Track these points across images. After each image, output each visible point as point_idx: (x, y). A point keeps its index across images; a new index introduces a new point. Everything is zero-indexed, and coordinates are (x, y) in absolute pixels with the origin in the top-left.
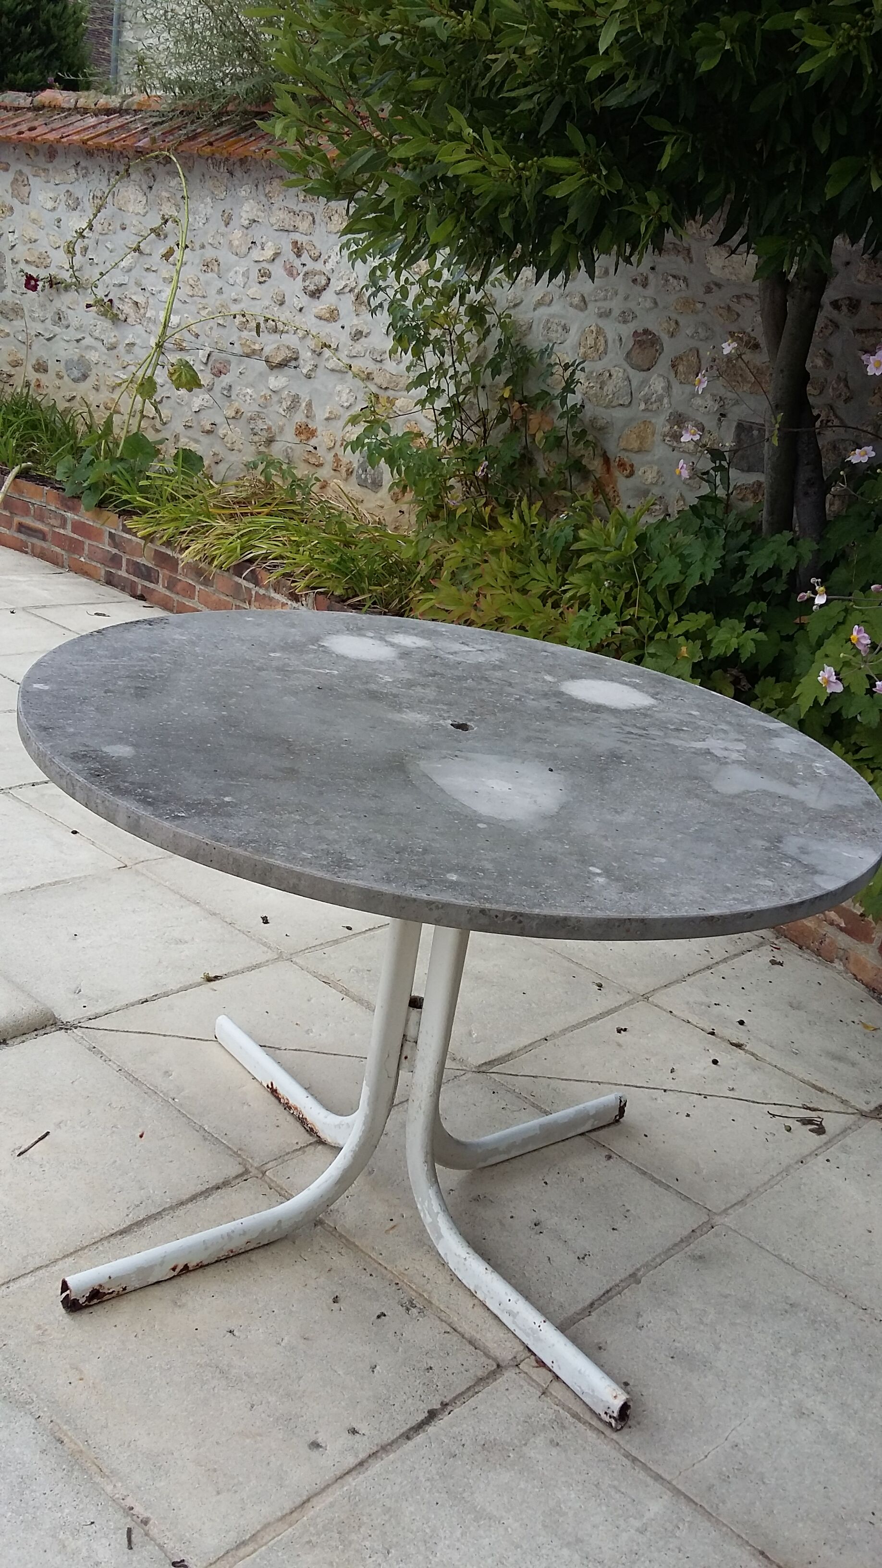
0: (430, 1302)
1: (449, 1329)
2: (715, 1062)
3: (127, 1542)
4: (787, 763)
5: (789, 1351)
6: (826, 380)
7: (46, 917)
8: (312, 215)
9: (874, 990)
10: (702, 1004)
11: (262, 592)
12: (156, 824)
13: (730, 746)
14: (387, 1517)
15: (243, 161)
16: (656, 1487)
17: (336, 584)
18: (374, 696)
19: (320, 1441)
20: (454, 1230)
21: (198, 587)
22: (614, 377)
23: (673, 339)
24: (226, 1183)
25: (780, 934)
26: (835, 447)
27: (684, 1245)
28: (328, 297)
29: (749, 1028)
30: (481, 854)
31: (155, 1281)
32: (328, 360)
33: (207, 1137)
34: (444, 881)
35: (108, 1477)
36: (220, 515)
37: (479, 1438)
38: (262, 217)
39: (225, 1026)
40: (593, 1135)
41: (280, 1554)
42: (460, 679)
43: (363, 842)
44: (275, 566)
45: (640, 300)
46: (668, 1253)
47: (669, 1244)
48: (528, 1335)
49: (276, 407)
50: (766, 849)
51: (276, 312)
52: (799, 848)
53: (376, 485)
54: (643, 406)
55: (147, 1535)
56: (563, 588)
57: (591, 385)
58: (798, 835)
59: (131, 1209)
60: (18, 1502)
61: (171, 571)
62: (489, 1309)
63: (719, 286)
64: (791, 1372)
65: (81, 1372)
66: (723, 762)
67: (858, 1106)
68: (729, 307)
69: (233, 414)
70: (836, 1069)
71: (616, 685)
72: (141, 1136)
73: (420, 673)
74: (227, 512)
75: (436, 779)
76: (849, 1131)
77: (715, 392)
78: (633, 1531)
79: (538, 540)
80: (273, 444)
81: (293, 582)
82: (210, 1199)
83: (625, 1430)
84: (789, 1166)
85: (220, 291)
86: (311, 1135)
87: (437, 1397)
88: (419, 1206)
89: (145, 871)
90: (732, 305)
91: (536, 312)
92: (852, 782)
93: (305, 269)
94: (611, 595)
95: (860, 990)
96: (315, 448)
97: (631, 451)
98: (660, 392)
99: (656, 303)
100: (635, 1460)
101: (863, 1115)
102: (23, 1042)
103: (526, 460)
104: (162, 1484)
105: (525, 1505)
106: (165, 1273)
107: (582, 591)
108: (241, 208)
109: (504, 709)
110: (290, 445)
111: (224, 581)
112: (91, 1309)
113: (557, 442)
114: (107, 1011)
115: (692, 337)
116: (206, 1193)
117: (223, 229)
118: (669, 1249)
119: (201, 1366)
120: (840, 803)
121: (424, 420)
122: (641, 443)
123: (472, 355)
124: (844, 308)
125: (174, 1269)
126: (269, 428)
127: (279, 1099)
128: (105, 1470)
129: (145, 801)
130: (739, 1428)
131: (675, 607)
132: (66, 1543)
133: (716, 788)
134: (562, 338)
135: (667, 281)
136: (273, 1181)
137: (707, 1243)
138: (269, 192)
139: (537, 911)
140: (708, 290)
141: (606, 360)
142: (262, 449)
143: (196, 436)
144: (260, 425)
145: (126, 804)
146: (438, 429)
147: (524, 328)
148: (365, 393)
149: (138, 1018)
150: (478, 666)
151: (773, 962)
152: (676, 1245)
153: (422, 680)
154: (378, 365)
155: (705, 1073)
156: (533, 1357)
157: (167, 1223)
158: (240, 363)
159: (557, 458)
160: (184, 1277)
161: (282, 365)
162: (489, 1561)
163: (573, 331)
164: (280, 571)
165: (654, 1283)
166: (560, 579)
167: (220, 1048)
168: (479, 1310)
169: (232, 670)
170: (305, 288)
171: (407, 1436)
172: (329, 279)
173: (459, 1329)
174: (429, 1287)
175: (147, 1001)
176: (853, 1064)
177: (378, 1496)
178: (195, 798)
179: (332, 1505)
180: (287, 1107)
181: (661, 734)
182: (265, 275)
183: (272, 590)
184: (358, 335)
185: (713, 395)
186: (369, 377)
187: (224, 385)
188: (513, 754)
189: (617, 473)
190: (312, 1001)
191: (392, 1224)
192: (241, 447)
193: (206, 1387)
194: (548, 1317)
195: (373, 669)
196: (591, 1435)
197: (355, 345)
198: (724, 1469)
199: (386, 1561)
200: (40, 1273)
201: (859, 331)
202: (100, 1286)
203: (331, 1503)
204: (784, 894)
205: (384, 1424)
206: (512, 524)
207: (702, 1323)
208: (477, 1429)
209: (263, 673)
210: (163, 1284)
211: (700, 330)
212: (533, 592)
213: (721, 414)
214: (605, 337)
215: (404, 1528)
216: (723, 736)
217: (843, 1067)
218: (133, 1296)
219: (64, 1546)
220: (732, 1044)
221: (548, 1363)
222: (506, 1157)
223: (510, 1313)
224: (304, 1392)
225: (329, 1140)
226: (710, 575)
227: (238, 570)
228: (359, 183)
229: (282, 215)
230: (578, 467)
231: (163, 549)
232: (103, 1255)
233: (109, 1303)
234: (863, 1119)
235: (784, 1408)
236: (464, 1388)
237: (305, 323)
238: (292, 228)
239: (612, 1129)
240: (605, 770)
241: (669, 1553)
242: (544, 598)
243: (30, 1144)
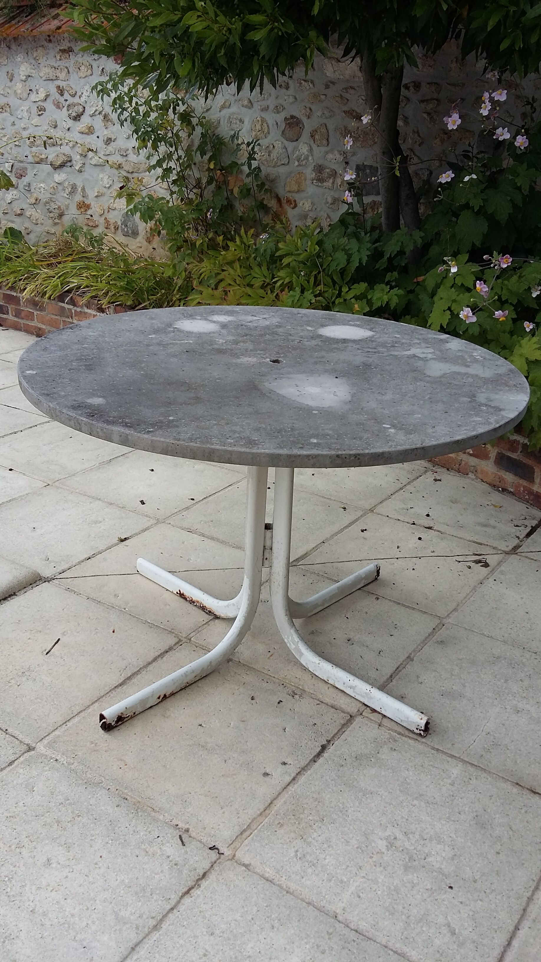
0: (304, 690)
1: (319, 702)
2: (420, 539)
3: (180, 842)
4: (460, 356)
5: (502, 681)
6: (406, 133)
7: (13, 520)
8: (67, 68)
9: (494, 486)
10: (403, 509)
11: (79, 310)
12: (139, 437)
13: (426, 351)
14: (316, 803)
15: (16, 39)
16: (453, 762)
17: (127, 298)
18: (220, 351)
19: (267, 771)
20: (309, 650)
21: (35, 313)
22: (276, 148)
23: (309, 120)
24: (170, 649)
25: (435, 464)
26: (416, 174)
27: (431, 637)
28: (86, 120)
29: (432, 517)
30: (322, 427)
31: (150, 706)
32: (91, 159)
33: (152, 626)
34: (311, 444)
35: (159, 812)
36: (42, 265)
37: (353, 754)
38: (34, 73)
39: (143, 564)
40: (364, 589)
41: (265, 832)
42: (261, 335)
43: (258, 430)
44: (84, 293)
45: (286, 97)
46: (424, 642)
47: (423, 638)
48: (363, 697)
49: (62, 194)
50: (469, 402)
51: (52, 132)
52: (487, 399)
53: (135, 234)
54: (297, 163)
55: (190, 837)
56: (274, 280)
57: (263, 154)
58: (482, 392)
59: (122, 672)
60: (113, 835)
61: (16, 305)
62: (337, 688)
63: (333, 83)
64: (506, 691)
65: (124, 761)
66: (425, 360)
67: (503, 549)
68: (341, 95)
69: (34, 201)
70: (486, 532)
71: (347, 327)
72: (114, 632)
73: (238, 335)
74: (46, 263)
75: (278, 391)
76: (502, 563)
77: (340, 149)
78: (448, 785)
79: (254, 253)
80: (63, 217)
81: (99, 300)
82: (164, 658)
83: (429, 736)
84: (475, 587)
85: (13, 124)
86: (210, 615)
87: (323, 738)
88: (286, 640)
89: (61, 486)
90: (343, 94)
91: (221, 113)
92: (498, 360)
93: (68, 103)
94: (306, 280)
95: (486, 487)
96: (92, 216)
97: (293, 192)
98: (306, 153)
99: (296, 98)
100: (438, 750)
101: (506, 553)
102: (26, 592)
103: (228, 207)
104: (190, 809)
105: (387, 783)
106: (155, 701)
107: (287, 280)
108: (19, 69)
109: (294, 349)
110: (75, 216)
111: (52, 307)
112: (118, 728)
113: (246, 192)
114: (68, 567)
115: (321, 117)
116: (162, 655)
117: (9, 84)
118: (424, 641)
119: (190, 746)
120: (496, 372)
121: (160, 189)
122: (299, 186)
123: (185, 144)
124: (411, 88)
125: (159, 698)
126: (59, 207)
127: (185, 599)
128: (155, 809)
129: (126, 425)
130: (487, 724)
131: (345, 282)
132: (147, 850)
133: (428, 374)
134: (240, 128)
135: (301, 83)
136: (197, 643)
137: (443, 633)
138: (36, 57)
139: (367, 451)
140: (327, 87)
141: (270, 137)
142: (57, 221)
143: (11, 219)
144: (53, 206)
145: (117, 429)
146: (172, 193)
147: (215, 124)
148: (119, 177)
149: (88, 568)
150: (267, 327)
151: (436, 480)
152: (426, 638)
153: (240, 339)
154: (125, 159)
155: (416, 546)
156: (368, 708)
157: (144, 676)
158: (33, 168)
159: (249, 202)
160: (164, 702)
161: (62, 166)
162: (378, 814)
163: (246, 122)
164: (89, 295)
165: (421, 659)
166: (271, 275)
167: (142, 577)
168: (332, 690)
169: (133, 348)
170: (69, 115)
171: (314, 760)
172: (84, 108)
173: (324, 702)
174: (301, 683)
175: (90, 558)
176: (494, 527)
177: (308, 793)
178: (153, 420)
179: (285, 802)
180: (192, 602)
181: (385, 350)
182: (41, 110)
183: (85, 308)
184: (109, 141)
185: (339, 151)
186: (120, 167)
187: (25, 183)
188: (312, 372)
189: (286, 206)
190: (185, 543)
191: (270, 654)
192: (43, 221)
193: (196, 756)
194: (373, 685)
195: (211, 337)
196: (411, 742)
197: (108, 147)
198: (486, 746)
199: (324, 825)
200: (82, 714)
201: (422, 101)
202: (122, 713)
203: (284, 801)
204: (490, 423)
205: (299, 757)
206: (237, 245)
207: (453, 675)
208: (350, 750)
209: (151, 348)
210: (154, 707)
211: (325, 112)
212: (256, 285)
213: (345, 162)
214: (267, 123)
215: (327, 807)
216: (419, 346)
217: (489, 530)
218: (140, 717)
219: (147, 852)
220: (426, 528)
221: (378, 709)
222: (323, 608)
223: (351, 687)
224: (251, 748)
225: (222, 615)
226: (365, 259)
227: (61, 298)
228: (126, 44)
229: (47, 70)
230: (263, 207)
231: (9, 292)
232: (114, 699)
233: (127, 723)
234: (507, 555)
235: (508, 710)
236: (336, 731)
237: (73, 137)
238: (55, 78)
239: (374, 583)
240: (365, 373)
241: (469, 792)
242: (263, 287)
243: (51, 647)
